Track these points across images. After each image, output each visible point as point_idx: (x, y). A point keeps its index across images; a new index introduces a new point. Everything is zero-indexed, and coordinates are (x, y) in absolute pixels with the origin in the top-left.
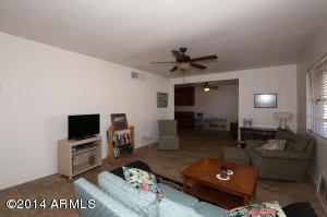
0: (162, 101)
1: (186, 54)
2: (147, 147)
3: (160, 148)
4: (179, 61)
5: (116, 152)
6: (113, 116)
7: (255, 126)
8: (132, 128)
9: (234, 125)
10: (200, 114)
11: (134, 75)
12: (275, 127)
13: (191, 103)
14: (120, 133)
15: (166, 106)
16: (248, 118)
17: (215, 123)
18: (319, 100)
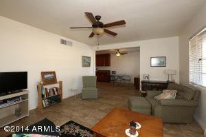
0: (86, 62)
1: (100, 21)
2: (73, 97)
3: (84, 97)
4: (95, 26)
5: (45, 103)
6: (43, 74)
7: (151, 79)
8: (61, 83)
9: (137, 80)
10: (114, 72)
11: (63, 42)
12: (165, 80)
13: (108, 64)
14: (49, 87)
15: (89, 66)
16: (146, 74)
17: (124, 78)
18: (200, 60)
